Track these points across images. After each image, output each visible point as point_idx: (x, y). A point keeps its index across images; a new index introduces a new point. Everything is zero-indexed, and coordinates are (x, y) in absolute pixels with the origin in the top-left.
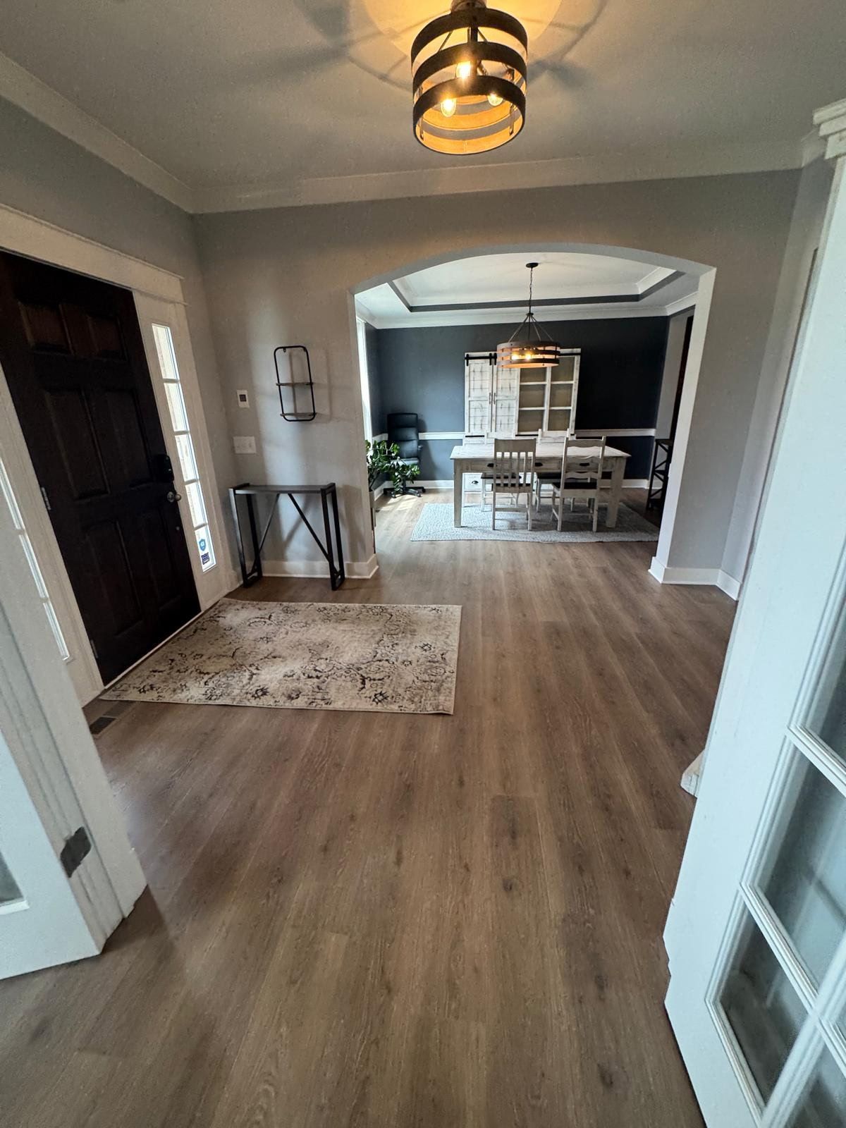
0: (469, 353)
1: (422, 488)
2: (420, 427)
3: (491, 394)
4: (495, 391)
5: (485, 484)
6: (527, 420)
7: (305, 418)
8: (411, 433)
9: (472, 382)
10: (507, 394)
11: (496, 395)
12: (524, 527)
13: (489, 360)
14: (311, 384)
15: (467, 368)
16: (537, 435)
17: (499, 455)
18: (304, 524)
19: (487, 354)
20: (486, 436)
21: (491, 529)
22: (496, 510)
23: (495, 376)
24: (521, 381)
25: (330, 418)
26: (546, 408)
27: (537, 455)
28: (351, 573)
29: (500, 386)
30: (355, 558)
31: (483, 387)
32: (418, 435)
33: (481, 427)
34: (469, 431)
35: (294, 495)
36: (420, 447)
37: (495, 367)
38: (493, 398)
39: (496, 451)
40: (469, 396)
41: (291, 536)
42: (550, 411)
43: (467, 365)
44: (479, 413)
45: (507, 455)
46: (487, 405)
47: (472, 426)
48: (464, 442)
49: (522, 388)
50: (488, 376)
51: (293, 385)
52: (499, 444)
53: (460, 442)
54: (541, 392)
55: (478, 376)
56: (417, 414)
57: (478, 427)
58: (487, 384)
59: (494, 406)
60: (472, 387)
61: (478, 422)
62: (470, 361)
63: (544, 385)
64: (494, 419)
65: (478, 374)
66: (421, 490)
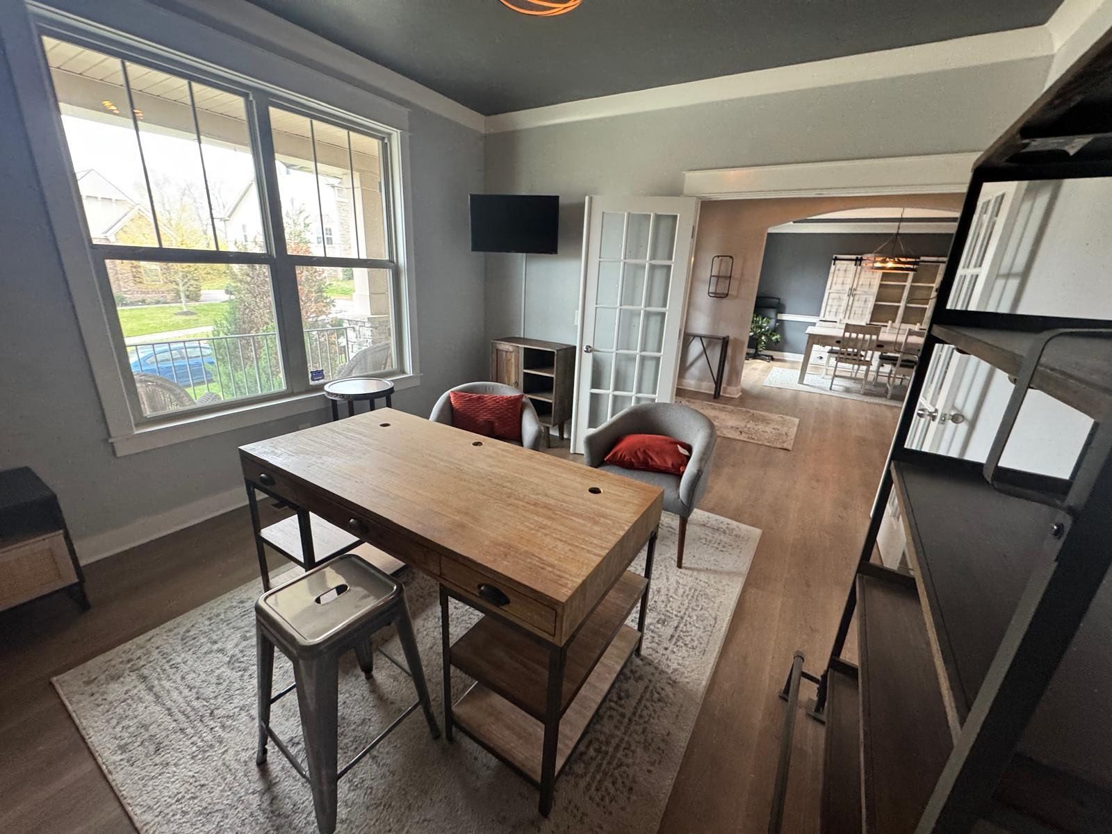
0: (837, 256)
1: (772, 356)
2: (780, 308)
3: (851, 289)
4: (855, 286)
5: (830, 357)
6: (881, 313)
7: (719, 296)
8: (772, 313)
9: (835, 278)
10: (865, 290)
11: (855, 290)
12: (858, 392)
13: (854, 262)
14: (730, 277)
15: (833, 267)
16: (886, 326)
17: (847, 335)
18: (704, 356)
19: (854, 257)
20: (838, 321)
21: (828, 389)
22: (835, 376)
23: (857, 275)
24: (882, 280)
25: (736, 297)
26: (902, 304)
27: (880, 338)
28: (725, 392)
29: (860, 283)
30: (729, 384)
31: (845, 282)
32: (777, 315)
33: (836, 315)
34: (824, 317)
35: (703, 339)
36: (777, 324)
37: (859, 267)
38: (852, 293)
39: (845, 331)
40: (830, 289)
41: (692, 364)
42: (906, 308)
43: (834, 264)
44: (836, 302)
45: (854, 335)
46: (845, 297)
47: (827, 313)
48: (817, 325)
49: (881, 286)
50: (851, 274)
51: (718, 277)
52: (848, 328)
53: (814, 324)
54: (901, 291)
55: (841, 274)
56: (779, 299)
57: (833, 314)
58: (849, 281)
59: (851, 298)
60: (834, 282)
61: (834, 310)
62: (837, 262)
63: (905, 286)
64: (849, 309)
65: (843, 274)
66: (770, 358)
